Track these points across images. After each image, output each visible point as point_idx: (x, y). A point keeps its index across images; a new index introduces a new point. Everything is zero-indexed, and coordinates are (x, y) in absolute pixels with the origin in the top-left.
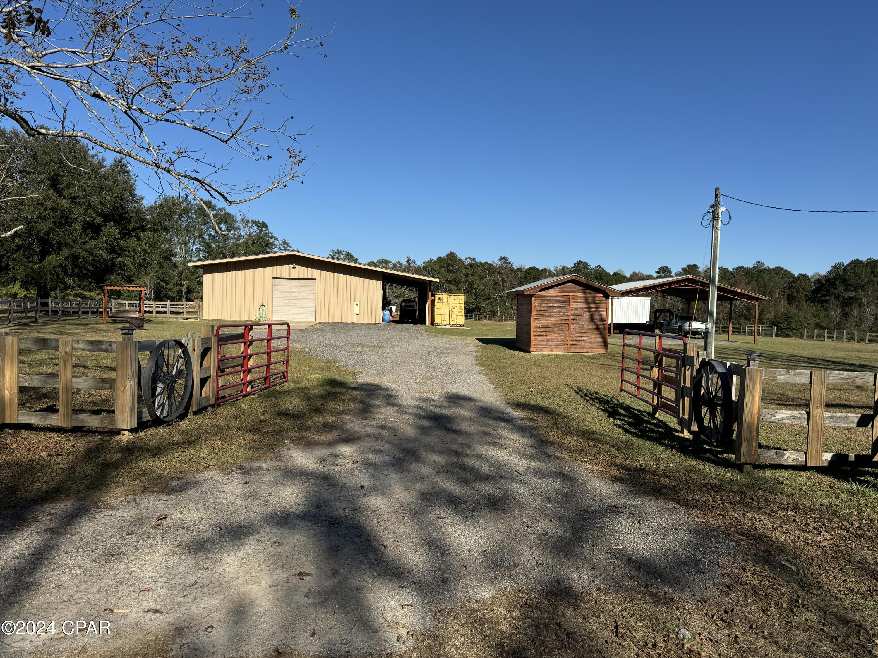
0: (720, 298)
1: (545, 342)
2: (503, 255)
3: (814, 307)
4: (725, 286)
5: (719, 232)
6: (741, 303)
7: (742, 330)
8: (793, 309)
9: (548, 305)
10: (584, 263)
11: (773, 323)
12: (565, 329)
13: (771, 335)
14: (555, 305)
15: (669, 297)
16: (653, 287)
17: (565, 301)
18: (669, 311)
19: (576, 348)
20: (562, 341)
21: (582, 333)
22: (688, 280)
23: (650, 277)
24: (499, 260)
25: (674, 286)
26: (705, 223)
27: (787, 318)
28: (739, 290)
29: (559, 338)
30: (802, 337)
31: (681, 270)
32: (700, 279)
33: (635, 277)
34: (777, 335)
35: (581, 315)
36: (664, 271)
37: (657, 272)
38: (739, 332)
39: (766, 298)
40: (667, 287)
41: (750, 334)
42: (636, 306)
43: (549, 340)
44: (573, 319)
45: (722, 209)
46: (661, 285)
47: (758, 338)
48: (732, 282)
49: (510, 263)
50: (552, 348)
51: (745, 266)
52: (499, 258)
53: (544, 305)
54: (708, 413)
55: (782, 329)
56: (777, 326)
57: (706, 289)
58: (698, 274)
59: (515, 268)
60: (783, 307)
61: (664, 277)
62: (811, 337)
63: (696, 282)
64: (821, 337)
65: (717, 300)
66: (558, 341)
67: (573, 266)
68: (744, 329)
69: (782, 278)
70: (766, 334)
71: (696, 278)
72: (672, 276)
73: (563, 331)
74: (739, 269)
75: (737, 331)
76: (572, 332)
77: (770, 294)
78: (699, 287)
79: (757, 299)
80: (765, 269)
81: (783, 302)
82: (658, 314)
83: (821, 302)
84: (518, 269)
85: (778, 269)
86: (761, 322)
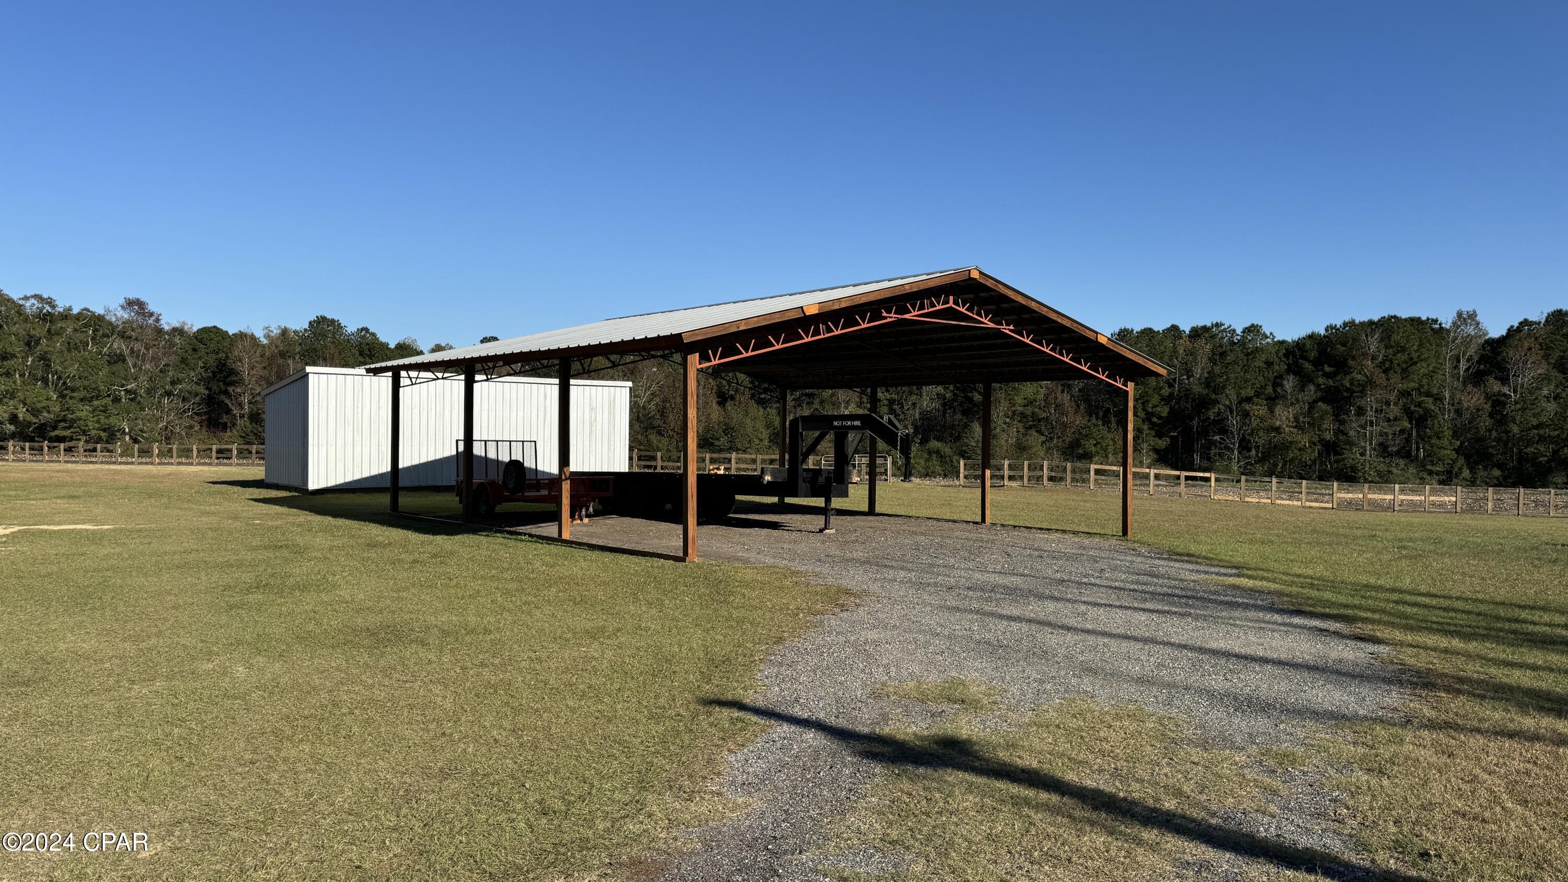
2: (132, 296)
10: (333, 321)
24: (123, 307)
49: (151, 314)
52: (122, 301)
59: (167, 328)
67: (307, 326)
84: (175, 330)
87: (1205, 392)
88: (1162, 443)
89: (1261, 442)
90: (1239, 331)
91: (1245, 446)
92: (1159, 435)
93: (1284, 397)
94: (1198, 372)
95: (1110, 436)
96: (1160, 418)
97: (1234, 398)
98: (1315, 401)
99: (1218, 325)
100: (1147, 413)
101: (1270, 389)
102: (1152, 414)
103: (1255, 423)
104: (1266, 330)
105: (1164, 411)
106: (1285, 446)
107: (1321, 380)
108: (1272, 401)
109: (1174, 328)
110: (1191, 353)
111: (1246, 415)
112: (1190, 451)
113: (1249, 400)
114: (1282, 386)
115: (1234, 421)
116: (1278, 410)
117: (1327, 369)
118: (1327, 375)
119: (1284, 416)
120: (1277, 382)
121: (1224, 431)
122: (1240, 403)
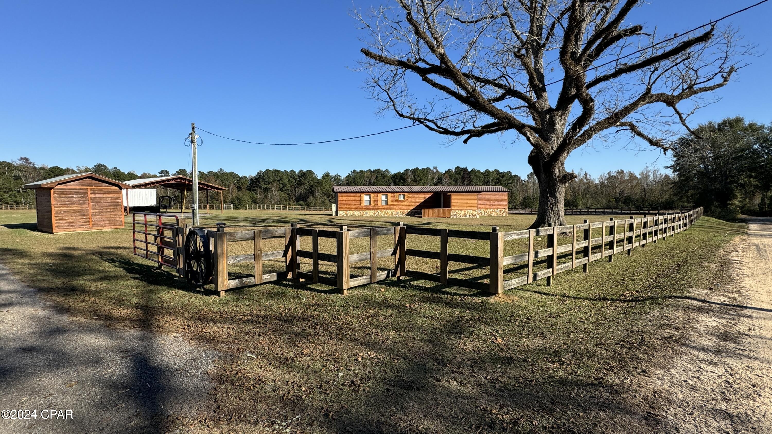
0: (200, 189)
1: (67, 224)
2: (23, 157)
3: (251, 194)
4: (203, 182)
5: (196, 150)
6: (213, 191)
7: (214, 207)
8: (240, 194)
9: (67, 196)
10: (104, 165)
11: (231, 202)
12: (86, 213)
13: (231, 208)
14: (75, 196)
15: (168, 189)
16: (157, 182)
17: (85, 193)
18: (169, 197)
19: (97, 226)
20: (85, 222)
21: (102, 215)
22: (180, 178)
23: (155, 176)
24: (19, 160)
25: (171, 182)
26: (187, 143)
27: (238, 199)
28: (211, 185)
29: (81, 220)
30: (246, 209)
31: (175, 172)
32: (188, 178)
33: (144, 176)
34: (234, 209)
35: (99, 202)
36: (165, 172)
37: (160, 173)
38: (213, 208)
39: (226, 189)
40: (166, 182)
41: (219, 209)
42: (146, 195)
43: (72, 223)
44: (93, 205)
45: (196, 136)
46: (163, 181)
47: (223, 211)
48: (207, 180)
49: (31, 163)
50: (75, 228)
51: (214, 171)
52: (19, 158)
53: (64, 196)
54: (196, 264)
55: (236, 205)
56: (233, 203)
57: (191, 183)
58: (186, 175)
59: (37, 167)
60: (235, 193)
61: (165, 176)
62: (250, 208)
63: (185, 179)
64: (255, 208)
65: (199, 190)
66: (80, 222)
67: (94, 167)
68: (216, 206)
69: (234, 178)
70: (228, 208)
71: (185, 177)
72: (170, 176)
73: (84, 215)
74: (210, 172)
75: (211, 208)
76: (92, 215)
77: (229, 186)
78: (187, 183)
79: (221, 189)
80: (224, 173)
81: (235, 190)
82: (162, 199)
83: (254, 190)
84: (40, 168)
85: (231, 173)
86: (225, 202)
109: (369, 170)
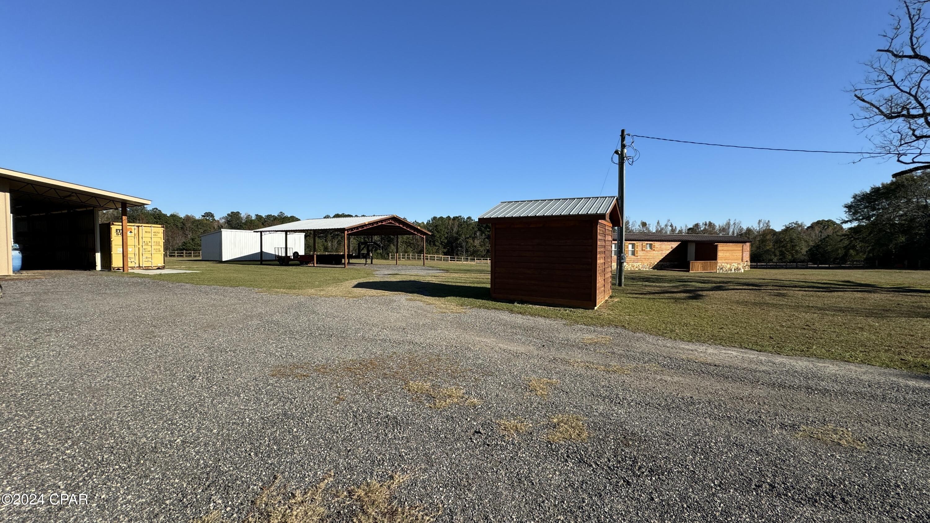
22: (393, 218)
28: (419, 228)
40: (380, 224)
82: (362, 246)
87: (457, 236)
88: (445, 250)
89: (471, 250)
90: (466, 218)
91: (467, 251)
92: (444, 248)
93: (476, 237)
94: (455, 230)
95: (431, 248)
96: (445, 243)
97: (464, 237)
98: (485, 239)
99: (460, 216)
100: (441, 242)
101: (473, 235)
102: (443, 242)
103: (470, 244)
104: (473, 218)
105: (446, 241)
106: (478, 251)
107: (486, 233)
108: (474, 239)
110: (453, 224)
111: (467, 242)
112: (453, 253)
113: (468, 238)
114: (476, 234)
115: (464, 244)
116: (476, 241)
117: (488, 230)
118: (488, 231)
119: (477, 242)
120: (475, 234)
121: (461, 247)
122: (466, 239)
